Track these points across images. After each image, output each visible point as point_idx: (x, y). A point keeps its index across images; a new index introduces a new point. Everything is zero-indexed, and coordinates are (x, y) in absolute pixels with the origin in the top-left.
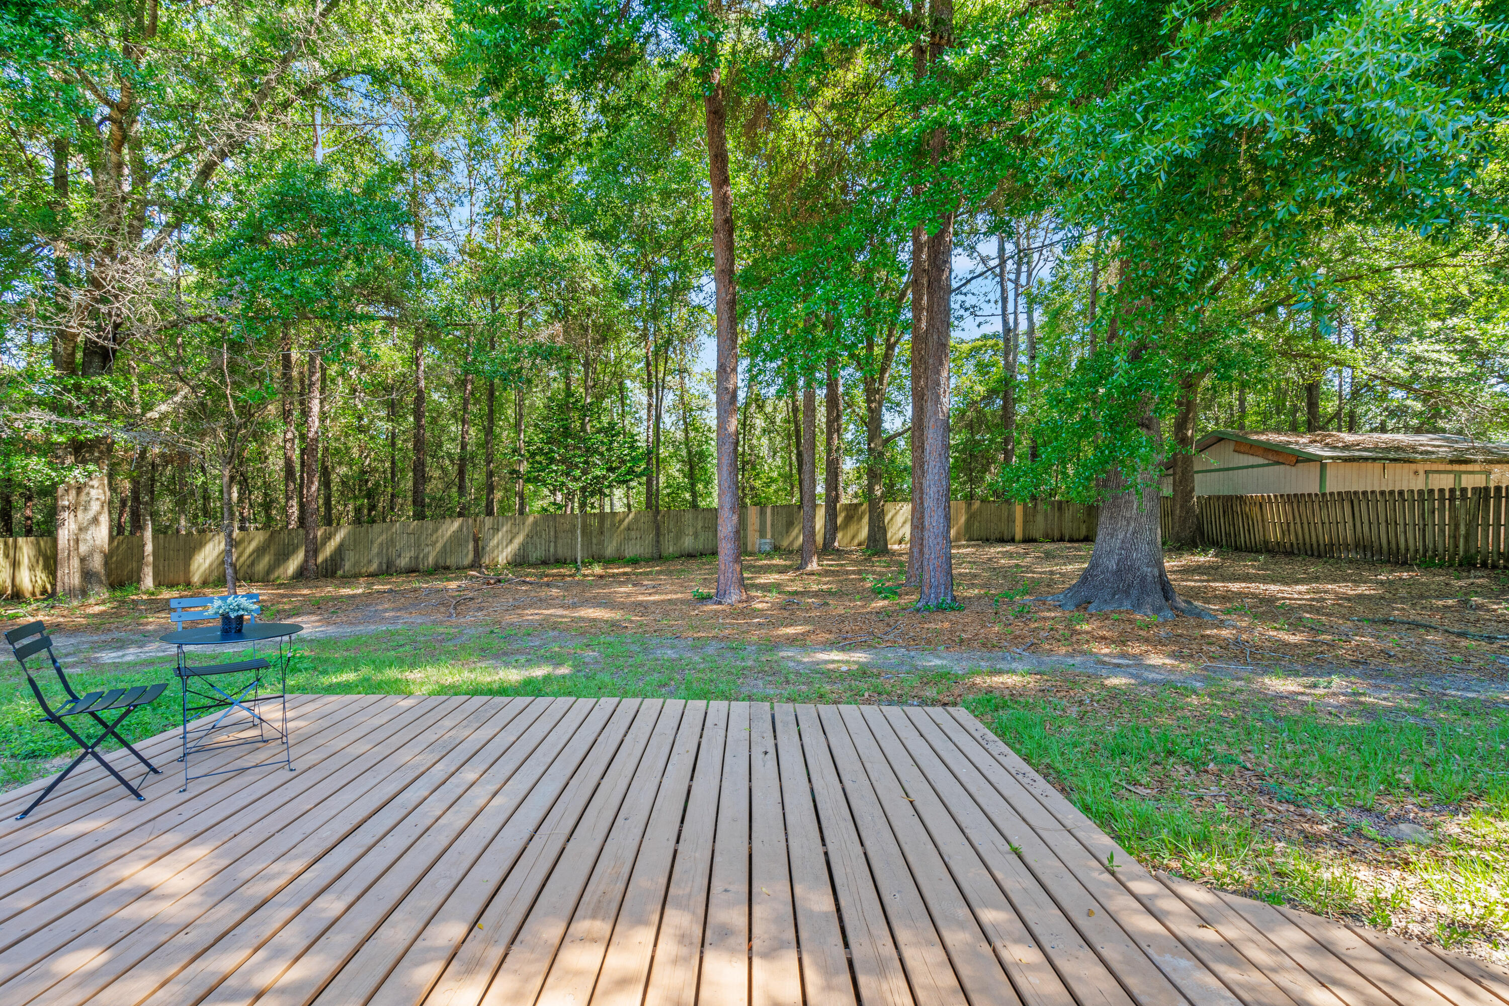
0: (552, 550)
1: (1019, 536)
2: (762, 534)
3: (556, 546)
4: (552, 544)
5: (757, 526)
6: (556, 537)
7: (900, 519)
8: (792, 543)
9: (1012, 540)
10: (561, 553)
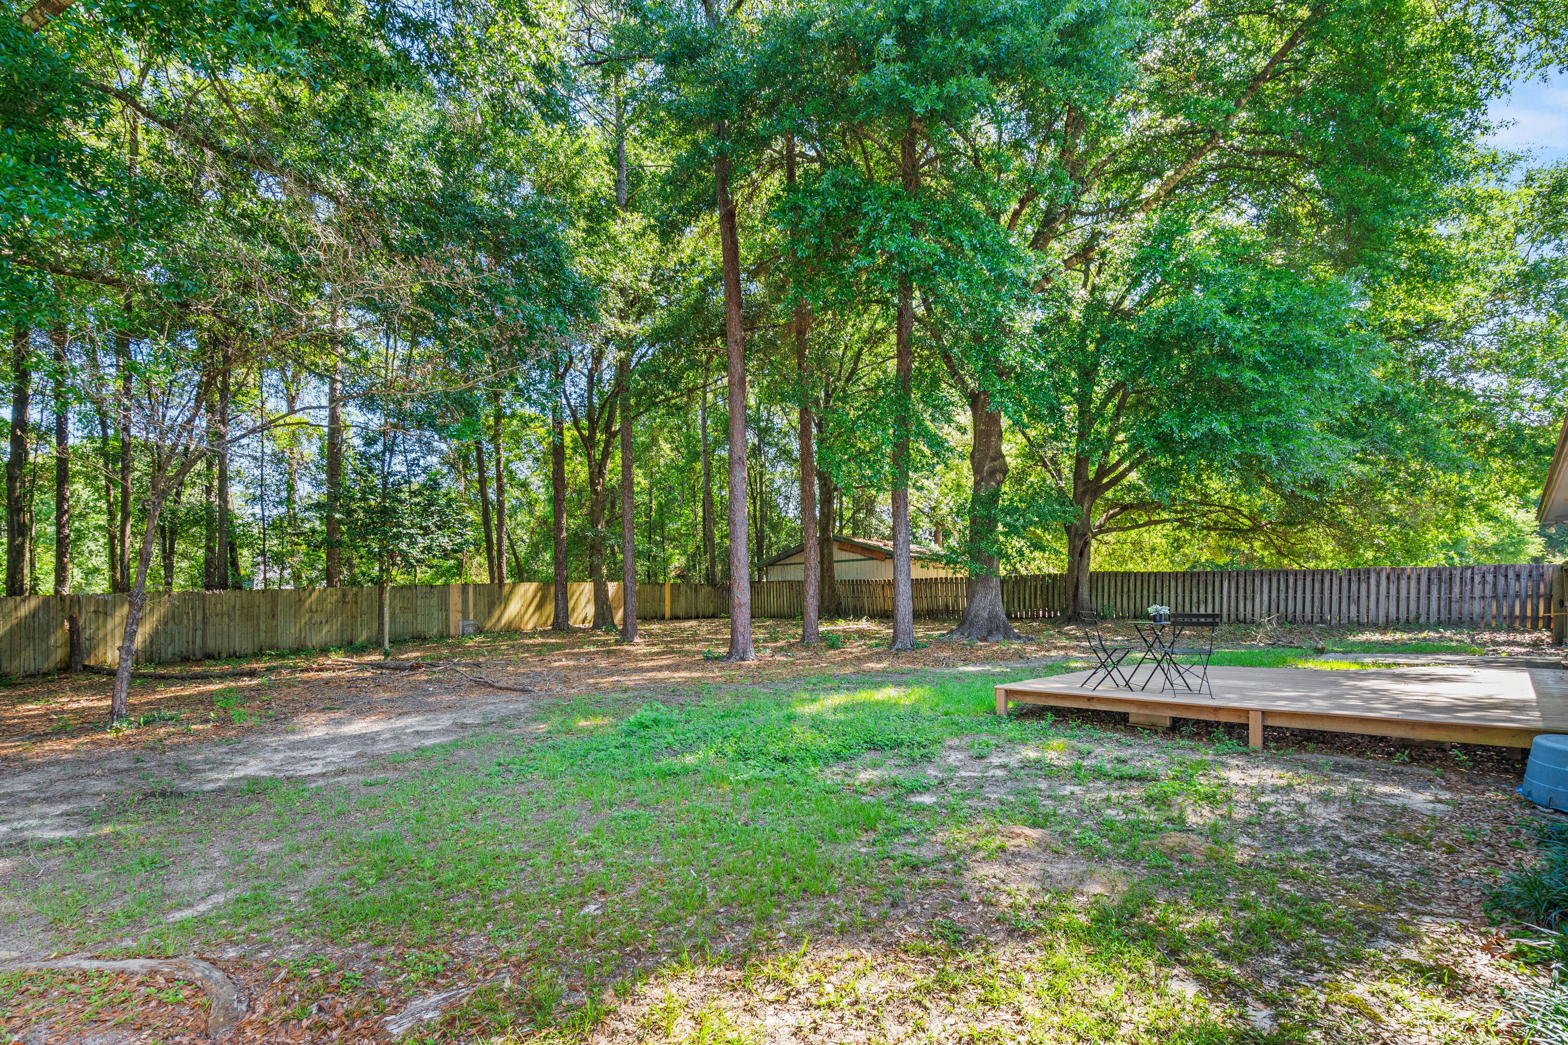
0: (199, 641)
1: (667, 615)
2: (465, 616)
3: (204, 637)
4: (199, 633)
5: (459, 607)
6: (204, 623)
7: (583, 600)
8: (495, 625)
9: (663, 618)
10: (211, 645)
